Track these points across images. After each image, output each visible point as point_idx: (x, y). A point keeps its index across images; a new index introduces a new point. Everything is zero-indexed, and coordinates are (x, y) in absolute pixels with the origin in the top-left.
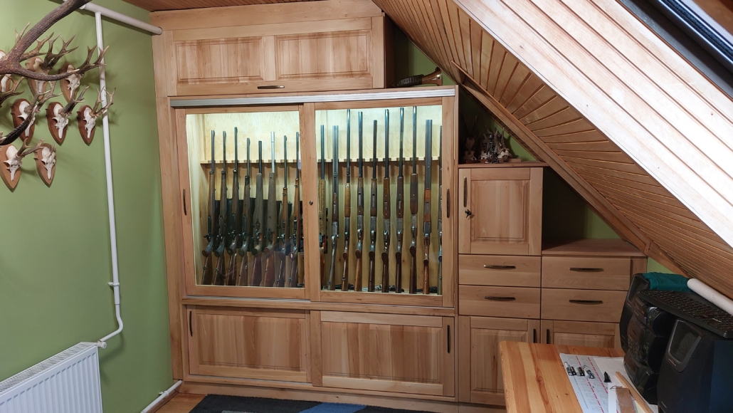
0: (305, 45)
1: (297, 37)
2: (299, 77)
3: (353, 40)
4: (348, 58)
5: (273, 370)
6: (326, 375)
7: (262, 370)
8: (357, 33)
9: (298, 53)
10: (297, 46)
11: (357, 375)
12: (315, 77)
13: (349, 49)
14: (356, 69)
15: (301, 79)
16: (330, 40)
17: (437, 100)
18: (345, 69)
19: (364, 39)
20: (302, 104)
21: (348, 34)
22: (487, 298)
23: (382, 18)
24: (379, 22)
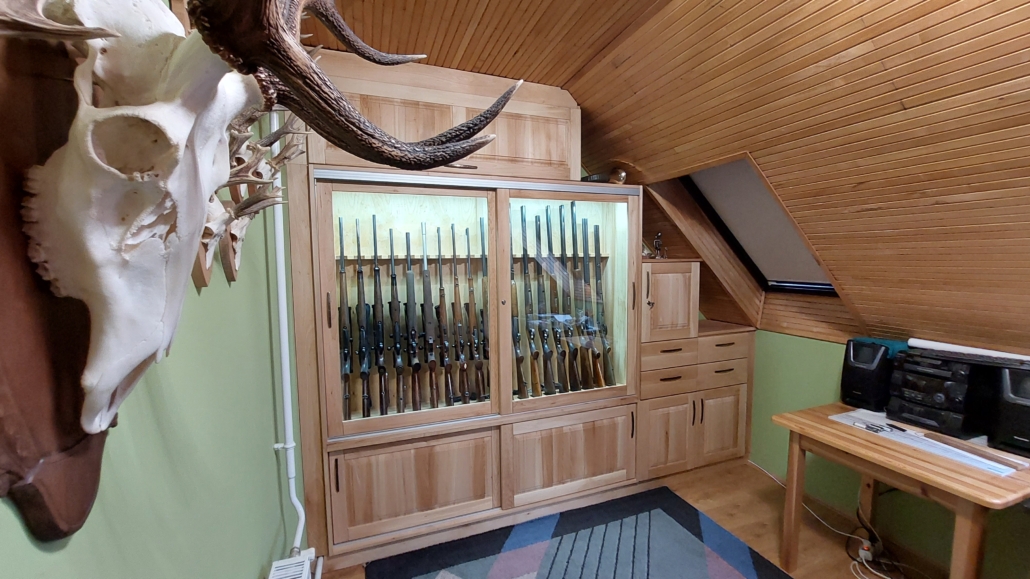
0: (502, 123)
2: (494, 159)
3: (552, 126)
4: (548, 146)
5: (452, 506)
6: (518, 493)
7: (438, 509)
8: (556, 121)
11: (550, 484)
12: (512, 161)
13: (549, 137)
14: (555, 158)
15: (496, 162)
16: (529, 124)
17: (624, 198)
18: (544, 157)
19: (562, 128)
20: (494, 190)
21: (547, 120)
22: (662, 380)
23: (579, 111)
24: (577, 114)
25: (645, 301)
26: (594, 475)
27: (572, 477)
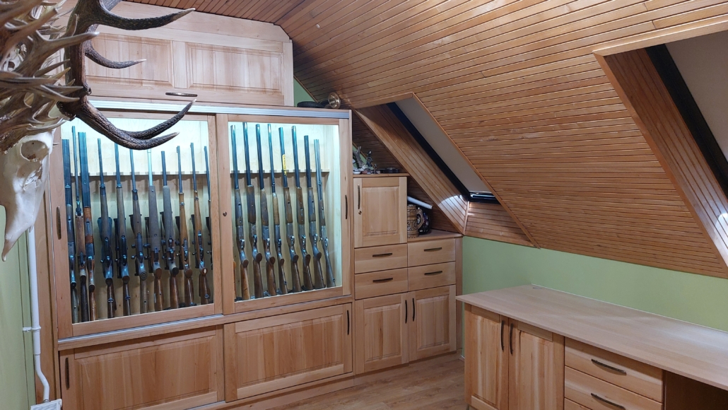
0: (219, 56)
1: (211, 48)
2: (213, 88)
3: (266, 60)
4: (262, 76)
6: (241, 386)
8: (270, 54)
9: (212, 63)
10: (211, 57)
12: (230, 89)
13: (263, 68)
14: (269, 86)
15: (215, 90)
16: (244, 57)
17: (335, 121)
18: (259, 85)
19: (276, 60)
20: (214, 114)
21: (261, 53)
22: (374, 281)
23: (291, 44)
24: (289, 47)
25: (356, 211)
26: (313, 369)
27: (293, 371)
